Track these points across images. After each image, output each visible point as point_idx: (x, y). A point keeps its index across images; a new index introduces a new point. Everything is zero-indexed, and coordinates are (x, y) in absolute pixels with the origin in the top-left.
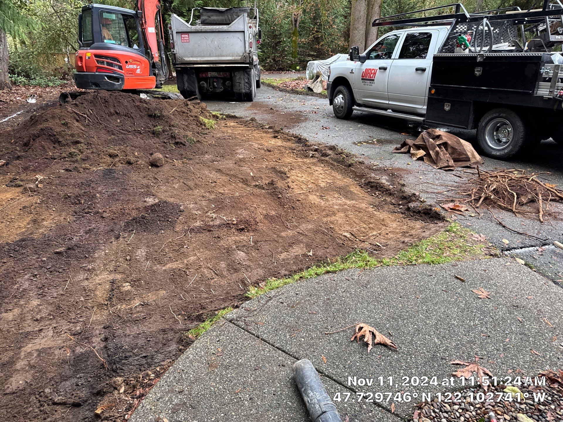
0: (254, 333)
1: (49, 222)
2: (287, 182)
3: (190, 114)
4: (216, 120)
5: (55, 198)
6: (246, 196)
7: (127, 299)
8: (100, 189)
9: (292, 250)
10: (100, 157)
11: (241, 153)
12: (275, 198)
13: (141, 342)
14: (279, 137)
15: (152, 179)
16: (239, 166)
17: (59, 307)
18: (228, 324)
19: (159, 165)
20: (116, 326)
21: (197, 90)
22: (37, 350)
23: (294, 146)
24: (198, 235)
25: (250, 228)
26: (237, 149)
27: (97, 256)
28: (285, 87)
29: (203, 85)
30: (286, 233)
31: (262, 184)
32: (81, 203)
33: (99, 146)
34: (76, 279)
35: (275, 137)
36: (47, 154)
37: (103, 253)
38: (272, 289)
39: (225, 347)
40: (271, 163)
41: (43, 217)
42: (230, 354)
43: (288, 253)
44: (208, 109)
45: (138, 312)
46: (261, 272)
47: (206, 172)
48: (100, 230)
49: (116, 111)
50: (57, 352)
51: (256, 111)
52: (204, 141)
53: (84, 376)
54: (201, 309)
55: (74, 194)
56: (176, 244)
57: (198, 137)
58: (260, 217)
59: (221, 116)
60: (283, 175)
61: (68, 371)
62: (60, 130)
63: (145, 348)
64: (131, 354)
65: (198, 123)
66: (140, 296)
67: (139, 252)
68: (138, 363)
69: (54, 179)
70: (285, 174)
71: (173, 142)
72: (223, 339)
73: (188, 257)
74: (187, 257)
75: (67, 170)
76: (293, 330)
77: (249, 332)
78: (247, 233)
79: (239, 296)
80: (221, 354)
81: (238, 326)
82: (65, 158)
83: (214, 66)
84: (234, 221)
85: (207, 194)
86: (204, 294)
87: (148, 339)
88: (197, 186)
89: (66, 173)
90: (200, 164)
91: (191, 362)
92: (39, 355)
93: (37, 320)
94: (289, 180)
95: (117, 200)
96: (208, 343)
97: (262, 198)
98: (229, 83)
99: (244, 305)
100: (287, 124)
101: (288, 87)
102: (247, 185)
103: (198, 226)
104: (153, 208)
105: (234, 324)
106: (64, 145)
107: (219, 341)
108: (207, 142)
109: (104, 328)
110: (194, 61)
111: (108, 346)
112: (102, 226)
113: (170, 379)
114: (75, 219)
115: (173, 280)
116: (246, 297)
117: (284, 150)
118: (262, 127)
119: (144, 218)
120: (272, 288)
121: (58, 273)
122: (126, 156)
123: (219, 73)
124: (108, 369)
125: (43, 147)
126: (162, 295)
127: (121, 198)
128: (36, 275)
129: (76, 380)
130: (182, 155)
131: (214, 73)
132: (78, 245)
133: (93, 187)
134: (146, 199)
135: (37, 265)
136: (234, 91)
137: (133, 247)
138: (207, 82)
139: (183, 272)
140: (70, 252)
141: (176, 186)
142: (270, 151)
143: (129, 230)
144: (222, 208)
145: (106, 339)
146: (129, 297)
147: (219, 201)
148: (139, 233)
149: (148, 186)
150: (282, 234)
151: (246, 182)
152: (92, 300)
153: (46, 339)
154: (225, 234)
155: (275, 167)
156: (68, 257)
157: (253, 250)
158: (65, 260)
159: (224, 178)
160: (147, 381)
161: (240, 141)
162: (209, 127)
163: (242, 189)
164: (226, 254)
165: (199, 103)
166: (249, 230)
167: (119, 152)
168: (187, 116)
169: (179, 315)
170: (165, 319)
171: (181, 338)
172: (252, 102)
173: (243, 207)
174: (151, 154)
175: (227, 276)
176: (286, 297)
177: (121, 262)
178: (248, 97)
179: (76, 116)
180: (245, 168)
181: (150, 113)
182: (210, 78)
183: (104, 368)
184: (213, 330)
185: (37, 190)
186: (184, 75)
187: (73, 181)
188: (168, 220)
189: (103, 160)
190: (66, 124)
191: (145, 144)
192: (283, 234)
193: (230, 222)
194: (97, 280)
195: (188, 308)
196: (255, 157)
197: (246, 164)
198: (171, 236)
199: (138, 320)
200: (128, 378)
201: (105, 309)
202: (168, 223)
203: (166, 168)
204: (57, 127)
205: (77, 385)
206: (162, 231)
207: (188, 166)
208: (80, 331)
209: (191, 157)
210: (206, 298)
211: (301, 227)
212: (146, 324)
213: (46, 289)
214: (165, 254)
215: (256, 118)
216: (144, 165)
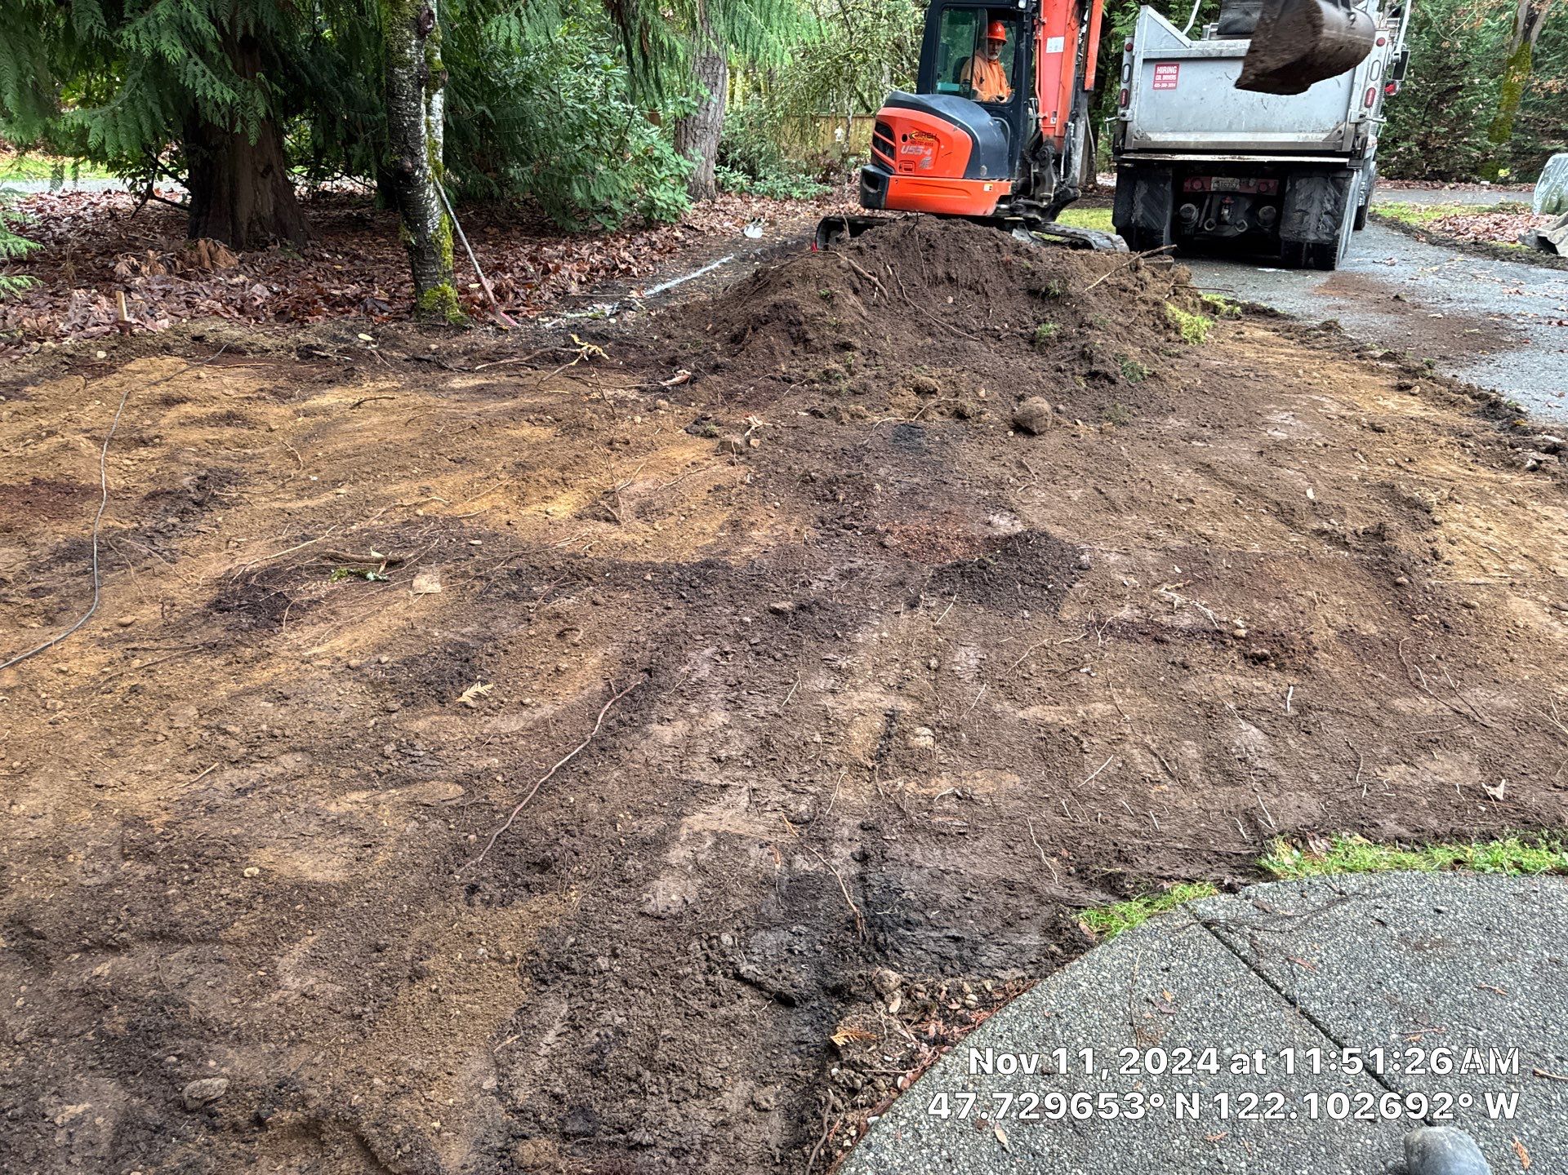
0: (1280, 984)
1: (765, 531)
2: (1429, 537)
3: (1142, 294)
4: (1212, 319)
5: (783, 477)
6: (1284, 557)
7: (921, 769)
8: (882, 472)
9: (1428, 764)
10: (893, 391)
11: (1282, 425)
12: (1385, 583)
13: (949, 895)
14: (1417, 390)
15: (1013, 467)
16: (1272, 463)
17: (768, 742)
18: (1197, 929)
19: (1036, 430)
20: (892, 833)
21: (1166, 229)
22: (714, 833)
23: (1467, 424)
24: (1124, 645)
25: (1287, 661)
26: (1269, 412)
27: (861, 640)
28: (1450, 231)
29: (1188, 215)
30: (1410, 702)
31: (1341, 530)
32: (838, 500)
33: (893, 362)
34: (809, 686)
35: (1402, 388)
36: (777, 367)
37: (876, 635)
38: (1351, 871)
39: (1184, 995)
40: (1379, 468)
41: (752, 519)
42: (1200, 1020)
43: (1413, 770)
44: (1192, 283)
45: (947, 813)
46: (1313, 805)
47: (1165, 468)
48: (873, 577)
49: (948, 274)
50: (754, 851)
51: (1343, 302)
52: (1170, 376)
53: (807, 934)
54: (1118, 859)
55: (824, 474)
56: (1059, 655)
57: (1156, 362)
58: (1322, 634)
59: (1227, 308)
60: (1418, 512)
61: (774, 909)
62: (814, 312)
63: (958, 915)
64: (922, 919)
65: (1158, 322)
66: (955, 770)
67: (961, 655)
68: (938, 949)
69: (784, 430)
70: (1428, 512)
71: (1084, 371)
72: (1181, 969)
73: (1090, 702)
74: (1086, 700)
75: (814, 413)
76: (1415, 1022)
77: (1262, 976)
78: (1276, 674)
79: (1234, 858)
80: (1172, 1011)
81: (1229, 946)
82: (813, 382)
83: (1237, 158)
84: (1238, 627)
85: (1163, 533)
86: (1127, 818)
87: (968, 895)
88: (1133, 503)
89: (811, 419)
90: (1151, 443)
91: (1083, 1000)
92: (716, 846)
93: (719, 761)
94: (1438, 532)
95: (921, 507)
96: (1137, 966)
97: (1340, 574)
98: (1269, 210)
99: (1252, 890)
100: (1449, 350)
101: (1459, 234)
102: (1290, 524)
103: (1125, 620)
104: (1009, 545)
105: (1218, 937)
106: (817, 350)
107: (1167, 970)
108: (1178, 379)
109: (862, 827)
110: (1177, 143)
111: (867, 876)
112: (880, 569)
113: (1021, 1026)
114: (819, 537)
115: (1043, 756)
116: (1261, 868)
117: (1429, 434)
118: (1360, 352)
119: (985, 568)
120: (1349, 865)
121: (771, 661)
122: (957, 395)
123: (1244, 180)
124: (864, 936)
125: (771, 348)
126: (1011, 786)
127: (931, 504)
128: (727, 653)
129: (789, 937)
130: (1101, 409)
131: (1231, 179)
132: (822, 604)
133: (867, 465)
134: (991, 518)
135: (730, 630)
136: (1282, 235)
137: (949, 637)
138: (1200, 207)
139: (1071, 739)
140: (802, 615)
141: (1076, 495)
142: (1379, 430)
143: (941, 591)
144: (1205, 582)
145: (864, 858)
146: (928, 765)
147: (1195, 560)
148: (967, 603)
149: (999, 484)
150: (1397, 702)
151: (1289, 517)
152: (840, 748)
153: (734, 811)
154: (1205, 660)
155: (1395, 482)
156: (797, 627)
157: (1290, 731)
158: (791, 632)
159: (1218, 492)
160: (958, 1007)
161: (1282, 388)
162: (1189, 337)
163: (1272, 536)
164: (1204, 722)
165: (1169, 267)
166: (1283, 664)
167: (940, 382)
168: (1133, 301)
169: (1053, 855)
170: (1015, 854)
171: (1056, 923)
172: (1330, 273)
173: (1272, 590)
174: (1021, 398)
175: (1200, 786)
176: (1399, 910)
177: (916, 671)
178: (1322, 257)
179: (855, 279)
180: (1291, 473)
181: (1034, 284)
182: (1213, 193)
183: (854, 930)
184: (1154, 934)
185: (747, 452)
186: (1140, 183)
187: (823, 443)
188: (1044, 587)
189: (898, 400)
190: (828, 298)
191: (1010, 370)
192: (1401, 704)
193: (1224, 628)
194: (857, 700)
195: (1079, 844)
196: (1326, 442)
197: (1295, 459)
198: (1047, 629)
199: (945, 835)
200: (911, 979)
201: (865, 780)
202: (1043, 594)
203: (1052, 440)
204: (808, 303)
205: (791, 951)
206: (1026, 612)
207: (1115, 441)
208: (806, 817)
209: (1128, 418)
210: (1131, 832)
211: (1468, 695)
212: (965, 851)
213: (744, 692)
214: (1027, 676)
215: (1342, 323)
216: (997, 424)
